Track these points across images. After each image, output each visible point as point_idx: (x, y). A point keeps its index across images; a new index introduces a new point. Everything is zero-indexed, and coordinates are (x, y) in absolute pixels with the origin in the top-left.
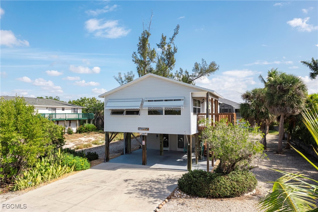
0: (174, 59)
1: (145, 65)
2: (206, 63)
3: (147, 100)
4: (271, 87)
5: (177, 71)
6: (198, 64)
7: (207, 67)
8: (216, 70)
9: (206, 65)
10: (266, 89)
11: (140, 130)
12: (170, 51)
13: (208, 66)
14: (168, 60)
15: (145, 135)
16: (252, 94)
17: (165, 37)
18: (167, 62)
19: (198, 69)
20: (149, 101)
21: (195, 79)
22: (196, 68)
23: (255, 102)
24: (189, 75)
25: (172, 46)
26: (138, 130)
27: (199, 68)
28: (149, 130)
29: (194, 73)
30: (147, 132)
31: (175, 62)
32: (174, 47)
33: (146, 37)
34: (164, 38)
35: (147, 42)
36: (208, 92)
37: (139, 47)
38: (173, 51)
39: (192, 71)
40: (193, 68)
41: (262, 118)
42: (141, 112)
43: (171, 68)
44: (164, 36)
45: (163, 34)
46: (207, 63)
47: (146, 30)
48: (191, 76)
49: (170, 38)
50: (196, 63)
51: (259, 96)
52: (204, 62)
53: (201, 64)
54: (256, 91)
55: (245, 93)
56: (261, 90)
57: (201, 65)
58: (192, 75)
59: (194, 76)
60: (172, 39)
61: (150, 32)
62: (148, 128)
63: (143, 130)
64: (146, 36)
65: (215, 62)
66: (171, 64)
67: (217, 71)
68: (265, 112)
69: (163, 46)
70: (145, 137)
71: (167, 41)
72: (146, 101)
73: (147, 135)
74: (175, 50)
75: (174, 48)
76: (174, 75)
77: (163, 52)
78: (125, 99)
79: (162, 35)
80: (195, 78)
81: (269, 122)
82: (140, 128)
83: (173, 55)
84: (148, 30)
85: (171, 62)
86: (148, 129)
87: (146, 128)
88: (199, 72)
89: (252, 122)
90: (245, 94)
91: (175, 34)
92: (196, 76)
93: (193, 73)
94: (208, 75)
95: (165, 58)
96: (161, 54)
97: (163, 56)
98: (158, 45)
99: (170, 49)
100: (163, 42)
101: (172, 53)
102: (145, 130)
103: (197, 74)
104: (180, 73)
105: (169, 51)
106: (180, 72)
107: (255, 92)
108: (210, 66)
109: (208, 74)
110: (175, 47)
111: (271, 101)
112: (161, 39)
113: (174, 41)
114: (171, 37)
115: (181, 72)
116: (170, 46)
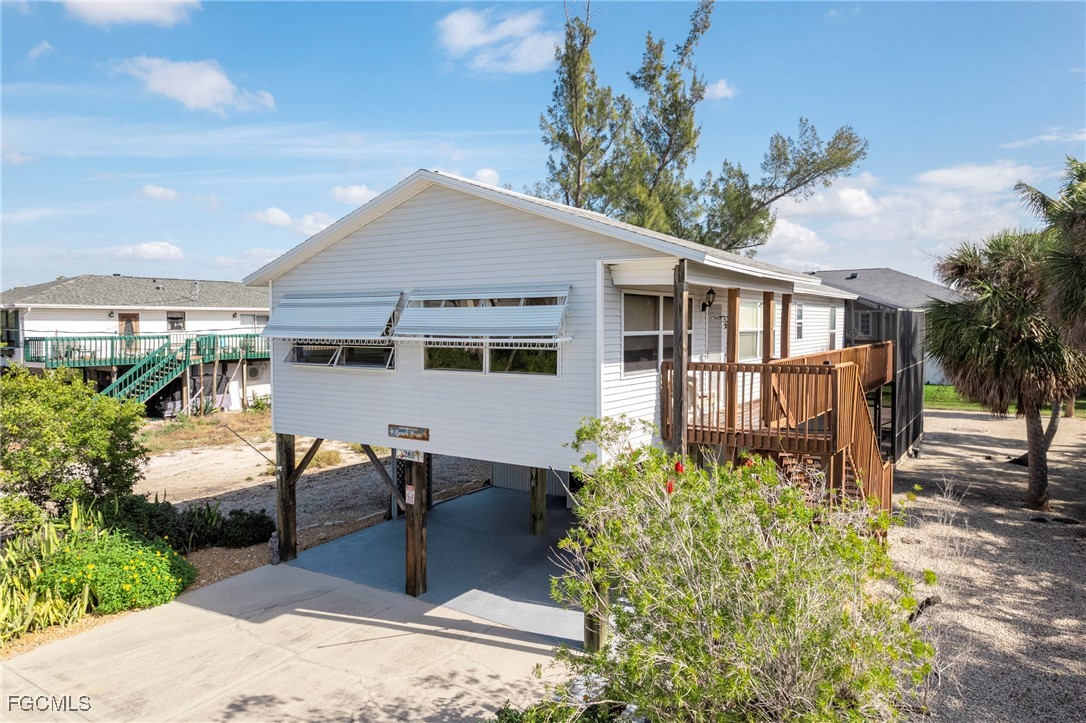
0: (691, 125)
1: (580, 152)
2: (815, 136)
3: (420, 301)
4: (1071, 226)
5: (709, 173)
6: (784, 141)
7: (821, 151)
8: (856, 157)
9: (816, 142)
10: (1052, 238)
11: (393, 435)
12: (679, 95)
13: (824, 146)
14: (671, 131)
15: (415, 459)
16: (985, 262)
17: (662, 43)
18: (668, 137)
19: (786, 159)
20: (428, 304)
21: (773, 200)
22: (778, 156)
23: (995, 293)
24: (750, 186)
25: (685, 76)
26: (390, 434)
27: (790, 157)
28: (427, 439)
29: (767, 175)
30: (423, 447)
31: (695, 136)
32: (695, 78)
33: (579, 46)
34: (655, 50)
35: (581, 65)
36: (682, 261)
37: (557, 87)
38: (688, 97)
39: (761, 170)
40: (766, 156)
41: (1025, 366)
42: (401, 356)
43: (681, 161)
44: (656, 42)
45: (649, 33)
46: (819, 135)
47: (577, 19)
48: (756, 188)
49: (679, 48)
50: (778, 137)
51: (1019, 268)
52: (809, 133)
53: (795, 138)
54: (1007, 247)
55: (956, 254)
56: (1028, 242)
57: (797, 145)
58: (760, 184)
59: (771, 188)
60: (683, 51)
61: (592, 25)
62: (427, 431)
63: (405, 437)
64: (578, 42)
65: (854, 131)
66: (681, 148)
67: (858, 162)
68: (1046, 341)
69: (651, 79)
70: (414, 469)
71: (668, 58)
72: (417, 303)
73: (421, 460)
74: (698, 92)
75: (694, 83)
76: (697, 186)
77: (652, 103)
78: (340, 295)
79: (649, 38)
80: (772, 197)
81: (1065, 384)
82: (397, 427)
83: (686, 110)
84: (583, 18)
85: (681, 137)
86: (424, 435)
87: (420, 430)
88: (789, 170)
89: (981, 384)
90: (952, 259)
91: (696, 29)
92: (777, 188)
93: (764, 177)
94: (827, 184)
95: (659, 122)
96: (644, 111)
97: (651, 117)
98: (634, 78)
99: (676, 86)
100: (651, 63)
101: (685, 102)
102: (415, 438)
103: (782, 181)
104: (722, 179)
105: (675, 95)
106: (724, 175)
107: (999, 250)
108: (832, 145)
109: (828, 177)
110: (698, 80)
111: (1071, 292)
112: (646, 52)
113: (692, 56)
114: (682, 45)
115: (726, 178)
116: (675, 76)
